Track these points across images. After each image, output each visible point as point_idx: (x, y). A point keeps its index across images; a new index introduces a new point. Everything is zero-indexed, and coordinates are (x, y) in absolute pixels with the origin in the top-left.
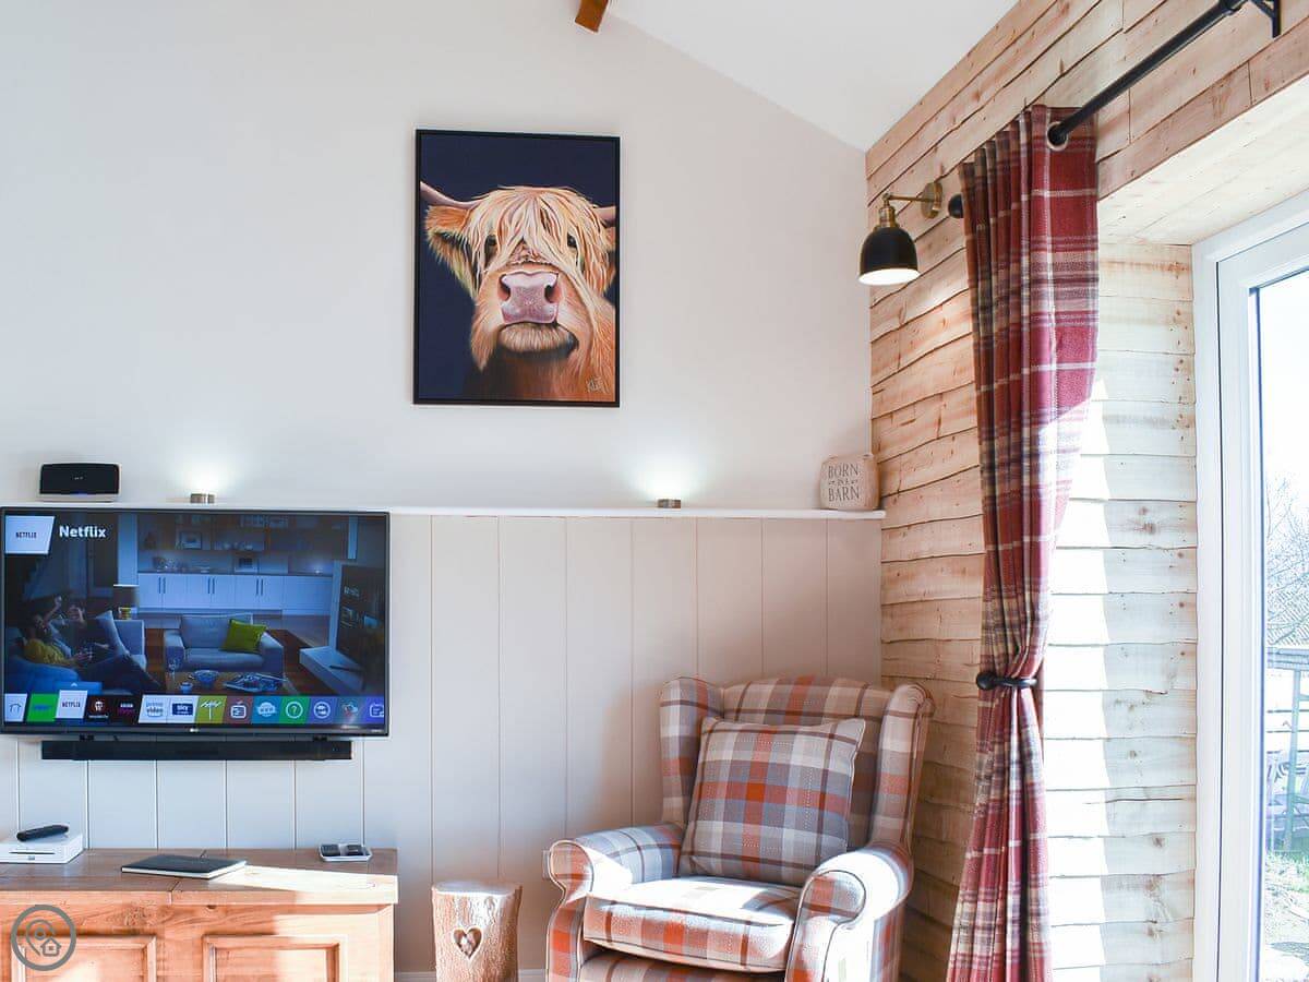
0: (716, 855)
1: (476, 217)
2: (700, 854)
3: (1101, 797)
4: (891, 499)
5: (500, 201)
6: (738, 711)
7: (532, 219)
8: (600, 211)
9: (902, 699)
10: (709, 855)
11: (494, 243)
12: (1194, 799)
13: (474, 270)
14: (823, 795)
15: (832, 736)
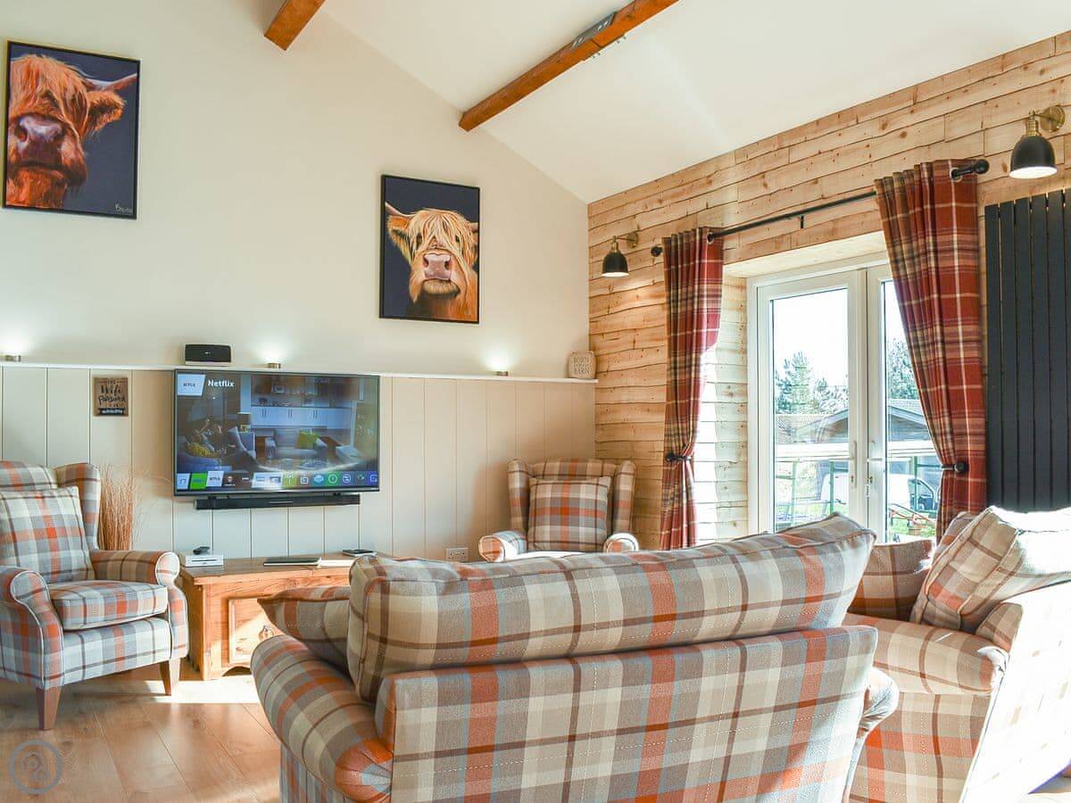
0: (547, 542)
1: (412, 223)
2: (538, 542)
3: (714, 506)
4: (602, 374)
5: (423, 216)
6: (543, 475)
7: (439, 227)
8: (471, 225)
9: (627, 467)
10: (543, 542)
11: (421, 237)
12: (747, 506)
13: (411, 250)
14: (596, 511)
15: (597, 485)
